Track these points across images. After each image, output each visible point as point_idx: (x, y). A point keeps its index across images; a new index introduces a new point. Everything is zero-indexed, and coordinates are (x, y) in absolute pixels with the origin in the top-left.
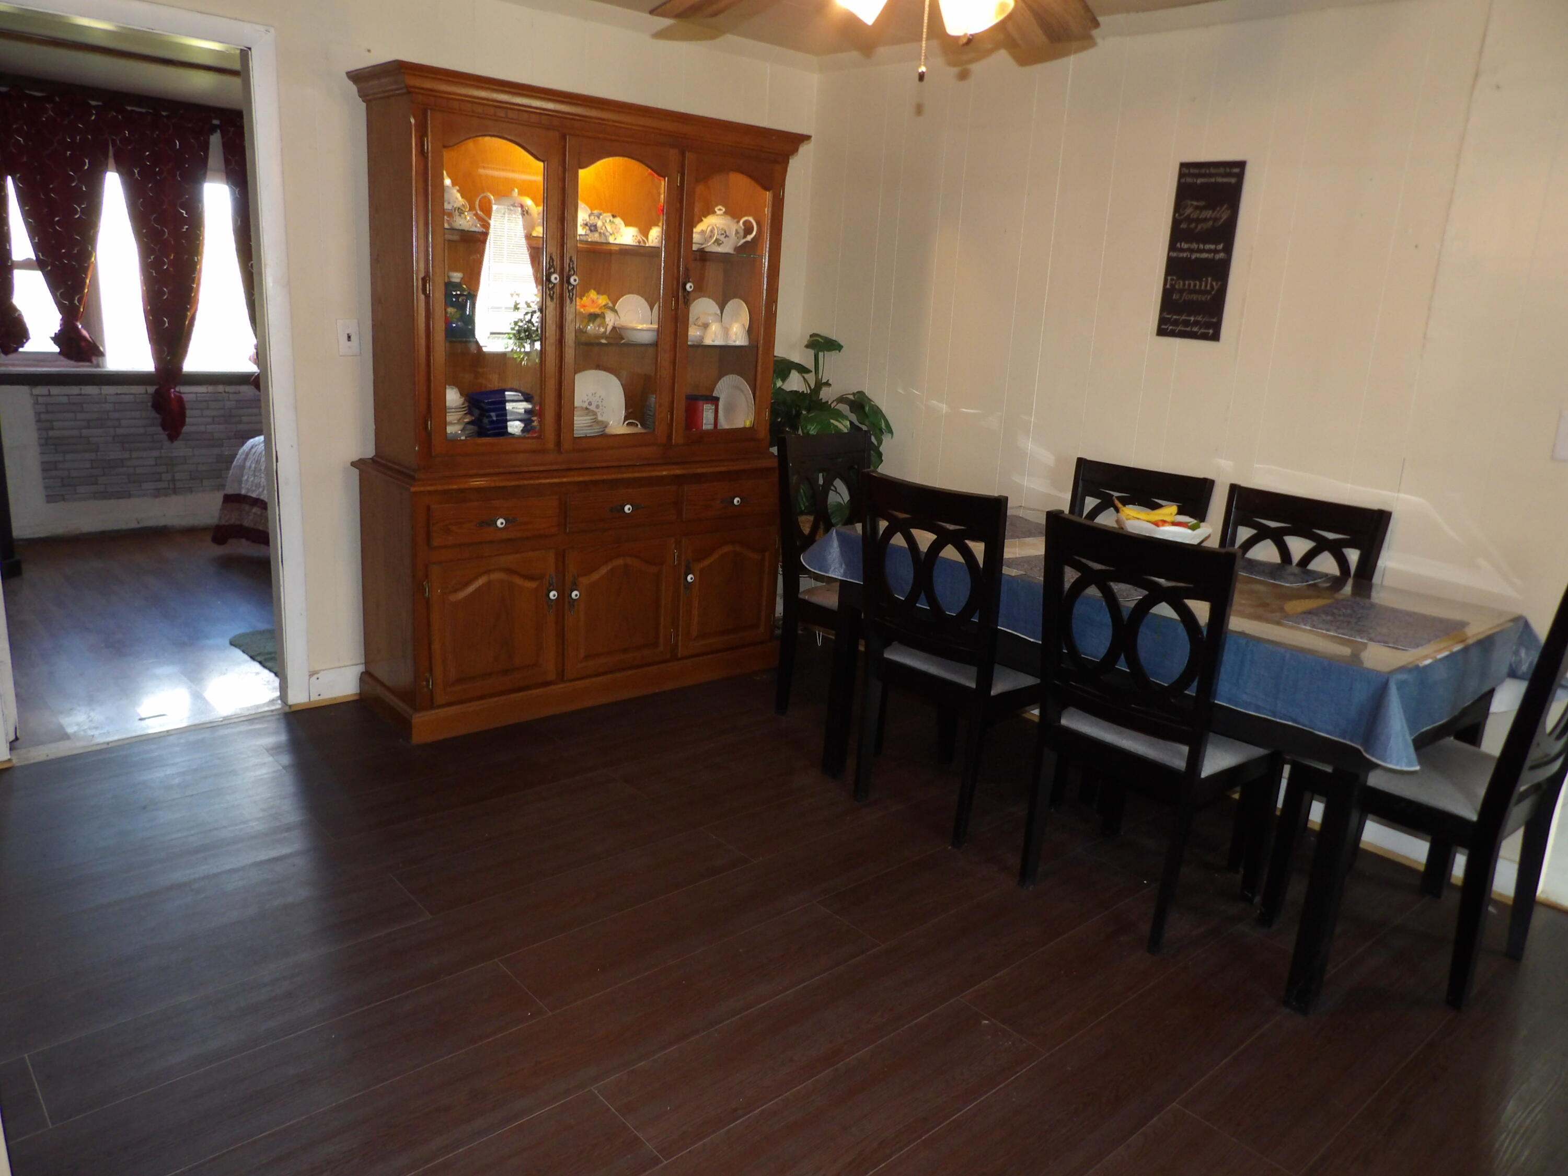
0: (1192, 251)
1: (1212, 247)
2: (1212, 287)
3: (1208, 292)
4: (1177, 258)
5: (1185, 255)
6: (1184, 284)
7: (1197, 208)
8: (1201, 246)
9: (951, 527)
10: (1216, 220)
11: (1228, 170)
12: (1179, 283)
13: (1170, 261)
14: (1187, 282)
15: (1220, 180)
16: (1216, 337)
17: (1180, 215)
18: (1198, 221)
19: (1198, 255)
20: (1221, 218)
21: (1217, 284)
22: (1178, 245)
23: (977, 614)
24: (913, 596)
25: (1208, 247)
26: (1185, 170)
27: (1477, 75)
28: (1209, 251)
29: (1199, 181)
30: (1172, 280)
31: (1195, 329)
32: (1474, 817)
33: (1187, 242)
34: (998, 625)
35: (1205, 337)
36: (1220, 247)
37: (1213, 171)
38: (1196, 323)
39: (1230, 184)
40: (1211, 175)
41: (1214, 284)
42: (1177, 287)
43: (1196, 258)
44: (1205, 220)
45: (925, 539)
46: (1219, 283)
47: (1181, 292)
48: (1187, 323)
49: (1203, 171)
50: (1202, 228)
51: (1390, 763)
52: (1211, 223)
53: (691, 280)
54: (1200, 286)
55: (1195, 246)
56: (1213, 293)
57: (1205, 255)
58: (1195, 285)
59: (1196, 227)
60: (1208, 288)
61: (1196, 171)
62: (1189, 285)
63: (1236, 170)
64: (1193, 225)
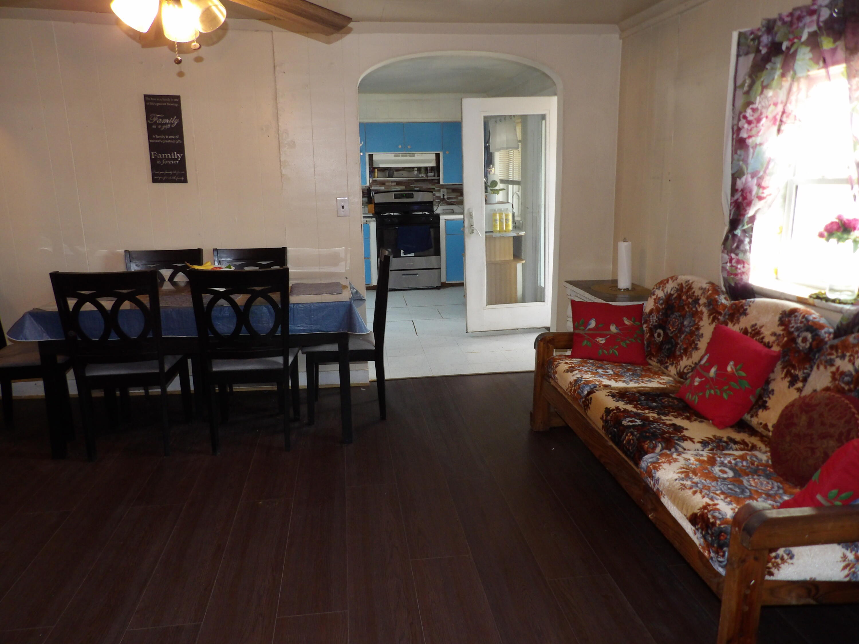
0: (162, 139)
1: (173, 137)
2: (177, 156)
3: (177, 160)
4: (154, 143)
5: (159, 141)
6: (162, 156)
7: (159, 118)
8: (167, 137)
10: (171, 124)
12: (159, 155)
13: (150, 145)
14: (163, 155)
15: (169, 104)
16: (185, 181)
17: (151, 121)
18: (162, 124)
19: (166, 141)
20: (174, 123)
21: (180, 155)
22: (154, 136)
25: (170, 137)
26: (147, 99)
27: (275, 66)
28: (172, 139)
29: (158, 104)
30: (154, 154)
31: (174, 178)
32: (374, 348)
33: (158, 135)
35: (180, 181)
36: (177, 137)
37: (164, 100)
38: (173, 175)
39: (175, 106)
40: (166, 102)
41: (179, 155)
42: (158, 157)
43: (165, 143)
44: (166, 124)
46: (182, 155)
47: (161, 160)
48: (168, 175)
49: (158, 100)
50: (165, 128)
52: (169, 125)
54: (171, 156)
55: (163, 137)
56: (179, 160)
57: (170, 141)
58: (168, 156)
59: (161, 127)
60: (176, 157)
61: (154, 99)
62: (165, 156)
63: (177, 100)
64: (160, 127)
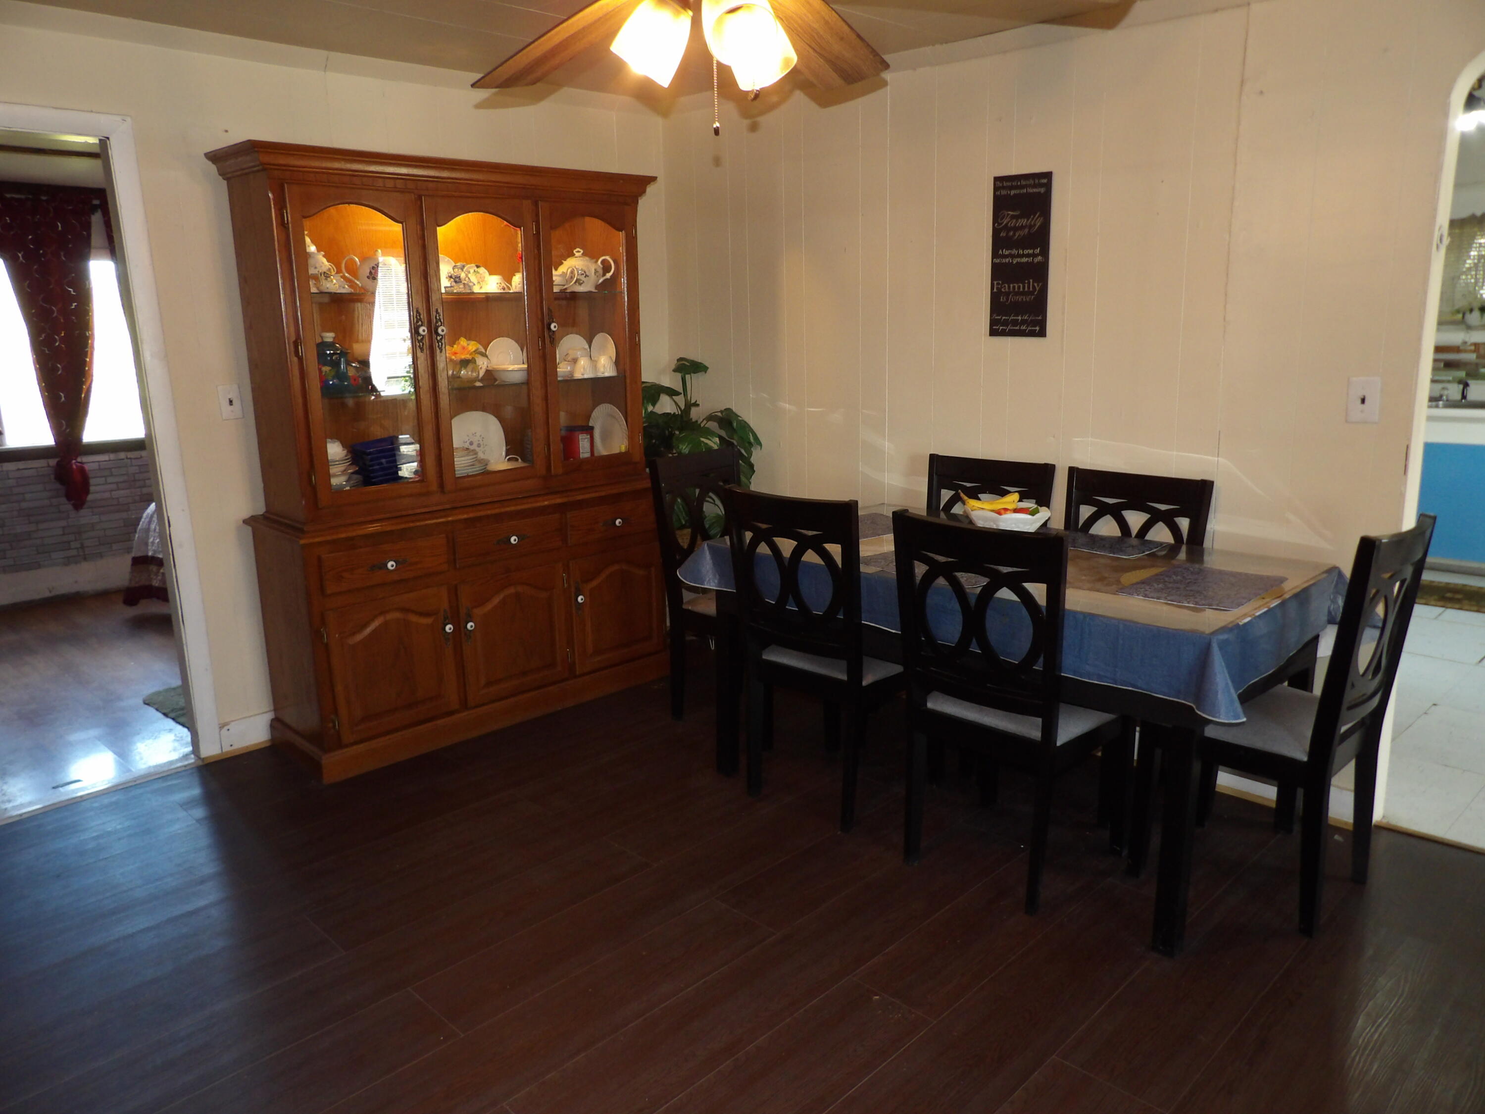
0: (1012, 256)
1: (1031, 251)
2: (1034, 287)
3: (1032, 293)
4: (1001, 264)
5: (1007, 260)
6: (1009, 287)
7: (1013, 217)
8: (1021, 252)
9: (810, 533)
10: (1030, 227)
11: (1037, 181)
12: (1005, 286)
13: (995, 267)
14: (1011, 285)
15: (1030, 190)
16: (1042, 333)
17: (999, 224)
18: (1015, 229)
19: (1019, 260)
20: (1035, 225)
21: (1038, 285)
22: (1000, 252)
23: (841, 612)
24: (782, 600)
25: (1026, 252)
26: (999, 184)
27: (1242, 82)
28: (1028, 256)
29: (1013, 192)
30: (998, 284)
31: (1024, 328)
32: (1305, 759)
33: (1007, 249)
34: (861, 620)
35: (1032, 334)
36: (1038, 251)
37: (1023, 183)
38: (1024, 322)
39: (1039, 193)
40: (1022, 187)
41: (1036, 285)
42: (1003, 290)
43: (1017, 262)
44: (1022, 228)
45: (787, 546)
46: (1040, 284)
47: (1007, 294)
48: (1015, 322)
49: (1014, 184)
50: (1019, 236)
51: (1219, 718)
52: (1026, 230)
53: (554, 320)
54: (1024, 288)
55: (1015, 252)
56: (1036, 293)
57: (1024, 260)
58: (1019, 287)
59: (1014, 234)
60: (1031, 289)
61: (1009, 184)
62: (1014, 287)
63: (1045, 181)
64: (1011, 233)
